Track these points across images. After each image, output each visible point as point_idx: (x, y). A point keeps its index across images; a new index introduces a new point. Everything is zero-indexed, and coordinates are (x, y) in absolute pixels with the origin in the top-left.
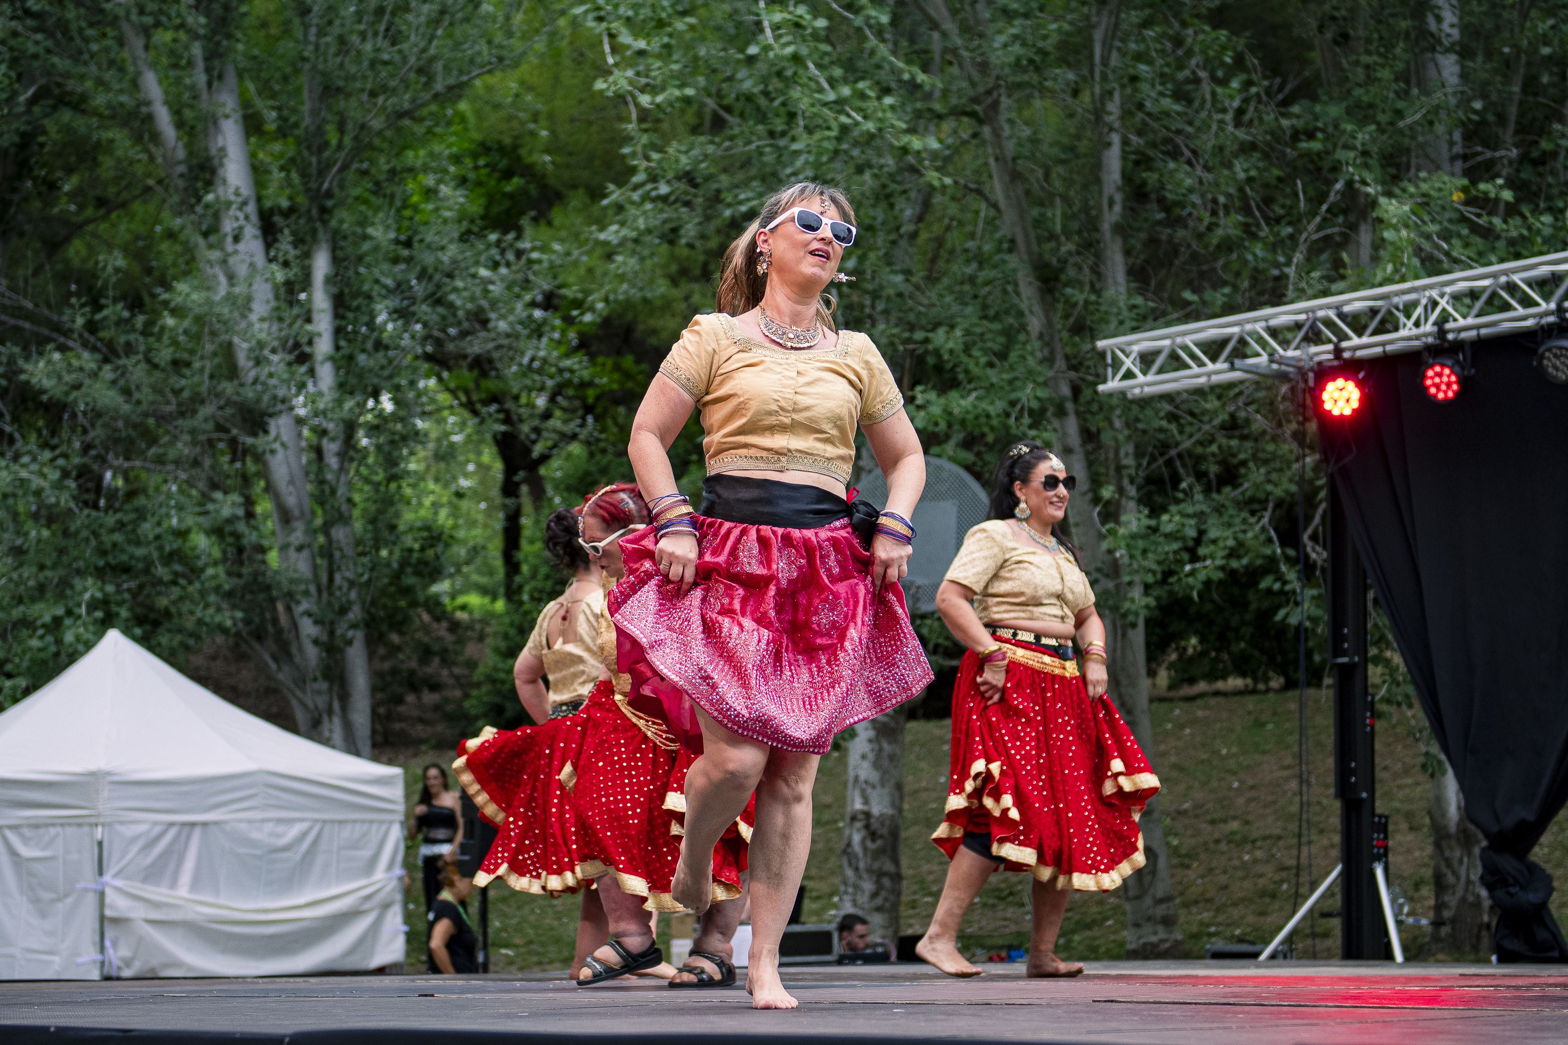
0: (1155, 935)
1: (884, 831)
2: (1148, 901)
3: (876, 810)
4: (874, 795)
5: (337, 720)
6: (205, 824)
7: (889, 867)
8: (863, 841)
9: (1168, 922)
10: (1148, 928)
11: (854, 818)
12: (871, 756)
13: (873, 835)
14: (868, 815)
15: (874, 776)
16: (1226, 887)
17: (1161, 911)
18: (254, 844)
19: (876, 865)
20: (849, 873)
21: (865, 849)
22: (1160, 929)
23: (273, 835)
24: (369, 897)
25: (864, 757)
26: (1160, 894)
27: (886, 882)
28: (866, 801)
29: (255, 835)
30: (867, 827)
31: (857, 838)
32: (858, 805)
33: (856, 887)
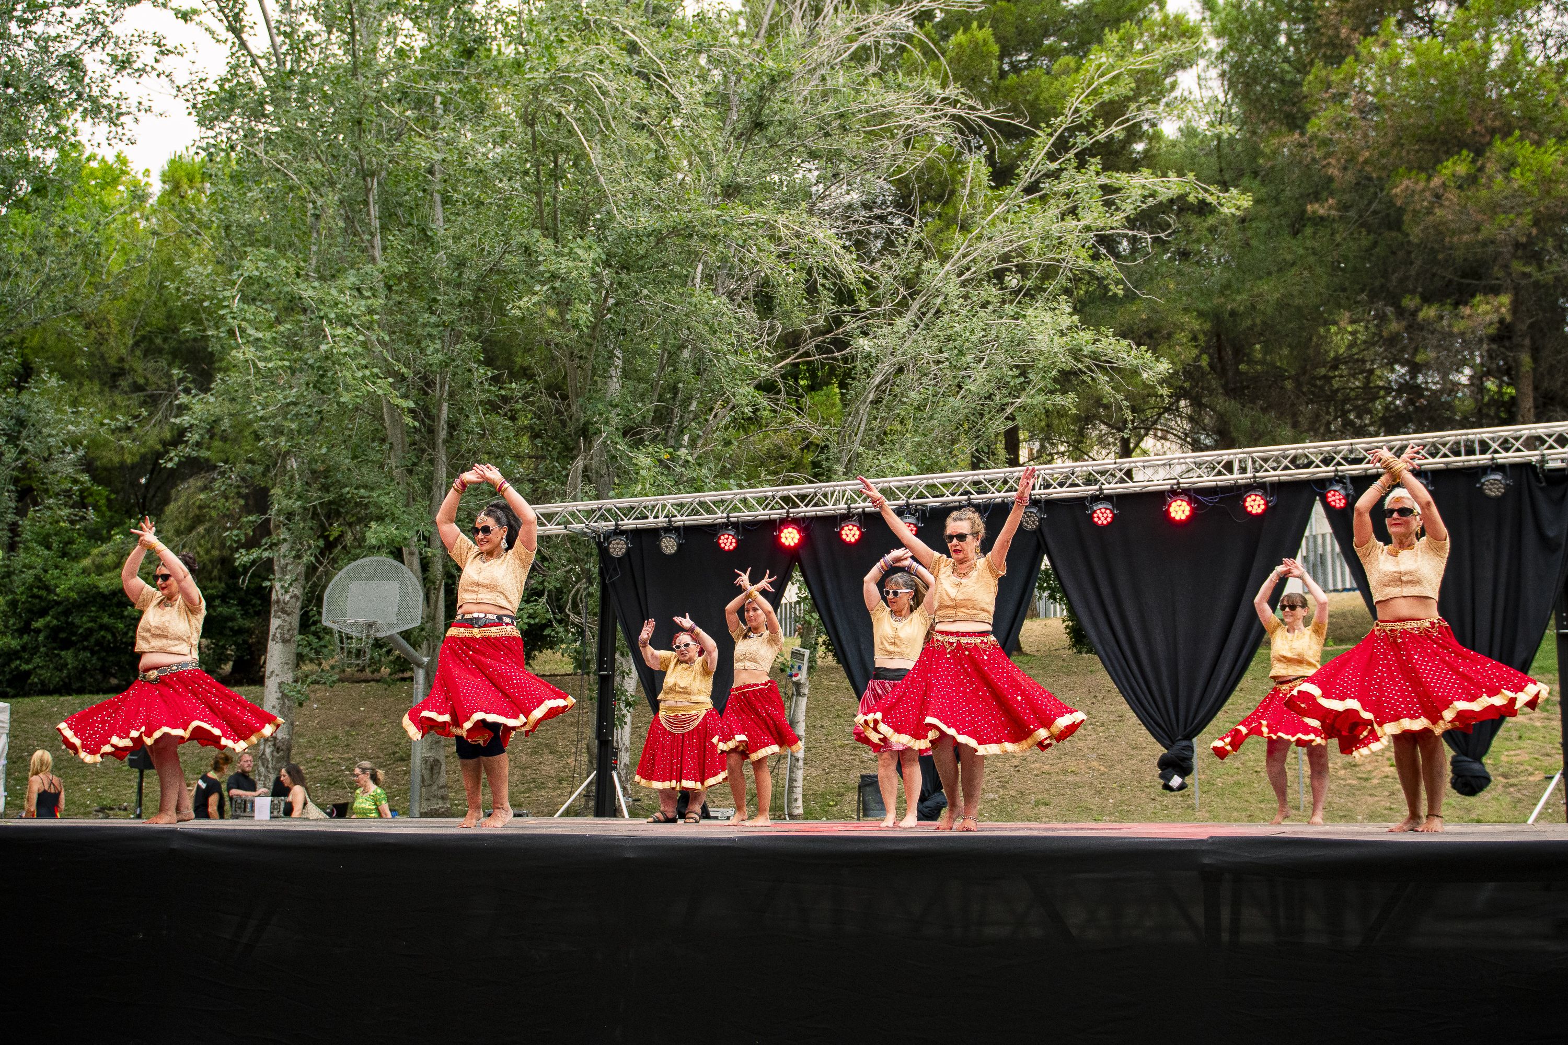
0: (438, 805)
1: (284, 747)
2: (435, 787)
8: (272, 752)
9: (444, 798)
10: (434, 801)
12: (278, 707)
13: (278, 750)
17: (441, 792)
20: (262, 769)
21: (273, 757)
22: (440, 801)
26: (441, 784)
30: (274, 745)
31: (268, 751)
33: (265, 777)
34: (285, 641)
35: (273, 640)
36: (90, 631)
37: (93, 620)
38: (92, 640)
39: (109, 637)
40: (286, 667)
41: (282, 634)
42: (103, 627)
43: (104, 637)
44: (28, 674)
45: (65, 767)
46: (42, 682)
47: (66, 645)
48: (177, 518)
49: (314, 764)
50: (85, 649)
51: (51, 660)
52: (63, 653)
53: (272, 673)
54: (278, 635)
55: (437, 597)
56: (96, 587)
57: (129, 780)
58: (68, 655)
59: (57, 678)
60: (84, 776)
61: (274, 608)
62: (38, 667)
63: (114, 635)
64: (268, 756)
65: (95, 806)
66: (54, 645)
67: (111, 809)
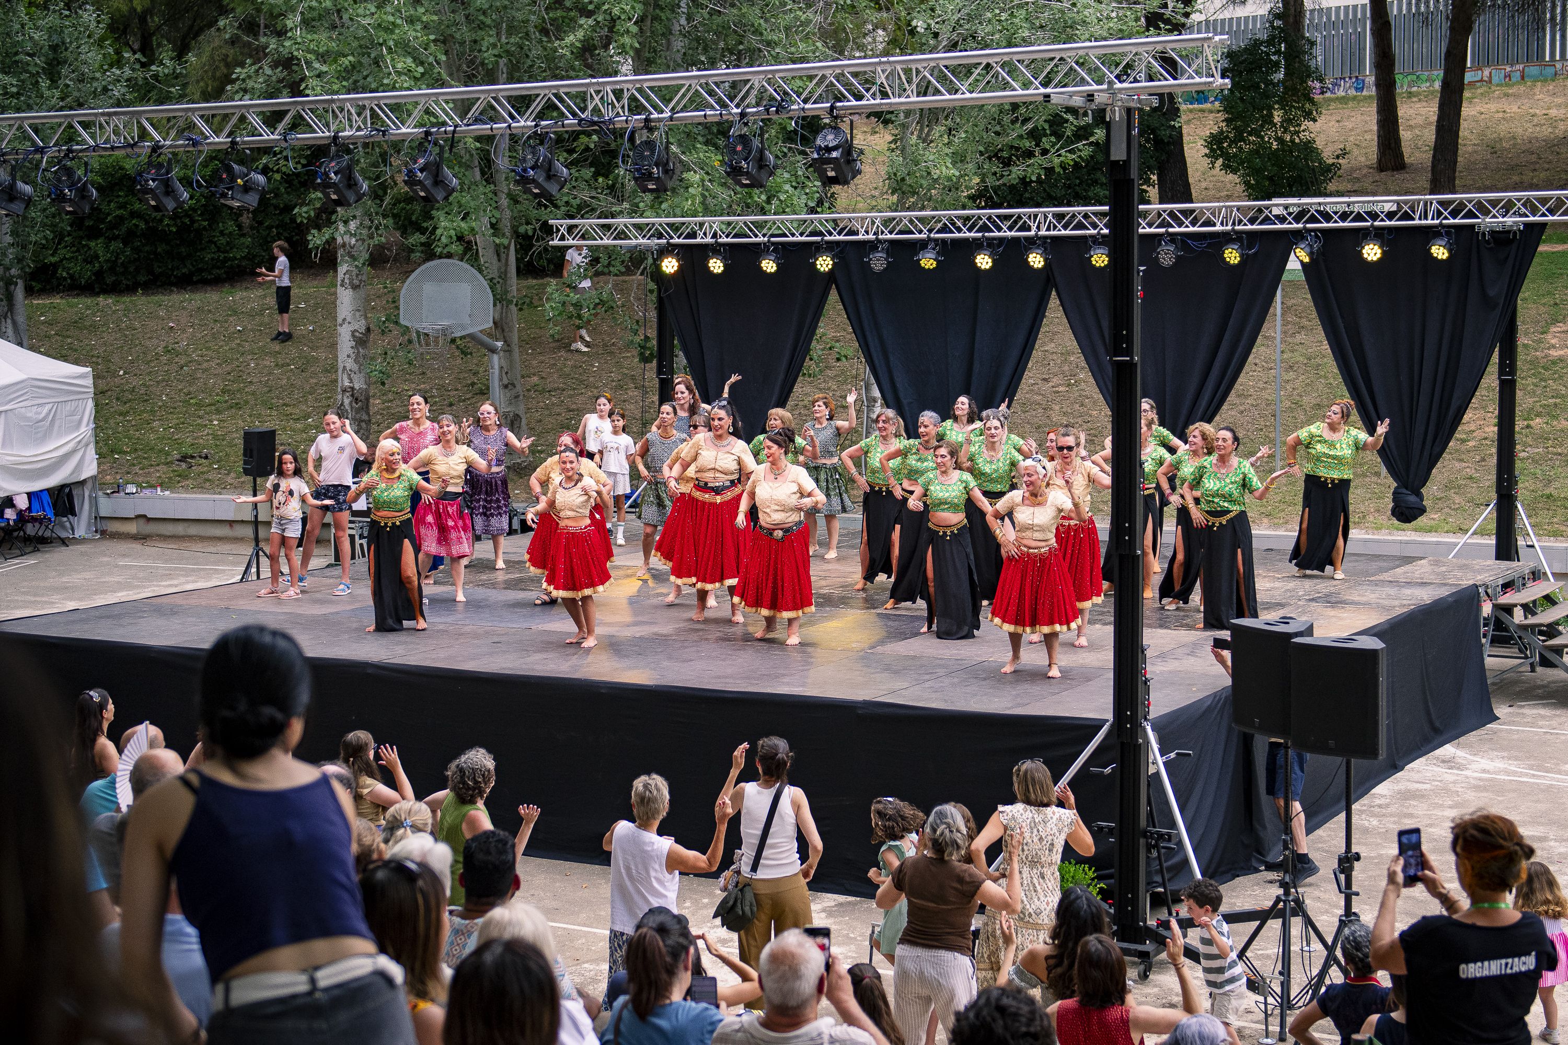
1: (363, 398)
3: (357, 386)
4: (355, 377)
5: (9, 321)
6: (6, 411)
7: (365, 417)
8: (350, 403)
11: (344, 391)
12: (353, 356)
13: (356, 400)
14: (353, 389)
15: (355, 367)
16: (540, 421)
18: (28, 419)
19: (358, 416)
21: (351, 407)
23: (37, 413)
24: (80, 442)
25: (348, 356)
27: (364, 425)
28: (351, 381)
29: (29, 415)
30: (352, 395)
31: (347, 401)
32: (347, 384)
34: (355, 287)
35: (342, 285)
36: (121, 218)
37: (122, 206)
38: (124, 229)
39: (142, 225)
40: (358, 314)
41: (351, 280)
42: (133, 214)
43: (136, 226)
44: (55, 266)
45: (130, 401)
46: (72, 277)
47: (94, 233)
48: (202, 79)
49: (390, 396)
50: (115, 238)
51: (78, 251)
52: (92, 244)
53: (344, 320)
54: (347, 281)
55: (508, 255)
56: (122, 168)
57: (200, 417)
58: (97, 246)
59: (86, 273)
60: (153, 412)
61: (340, 252)
62: (65, 258)
63: (147, 222)
64: (348, 407)
65: (176, 455)
66: (81, 233)
67: (192, 457)
